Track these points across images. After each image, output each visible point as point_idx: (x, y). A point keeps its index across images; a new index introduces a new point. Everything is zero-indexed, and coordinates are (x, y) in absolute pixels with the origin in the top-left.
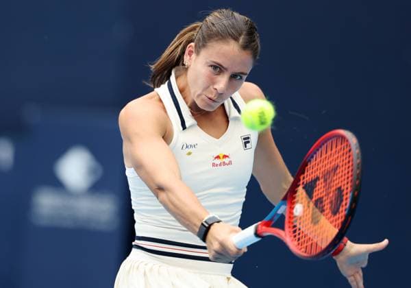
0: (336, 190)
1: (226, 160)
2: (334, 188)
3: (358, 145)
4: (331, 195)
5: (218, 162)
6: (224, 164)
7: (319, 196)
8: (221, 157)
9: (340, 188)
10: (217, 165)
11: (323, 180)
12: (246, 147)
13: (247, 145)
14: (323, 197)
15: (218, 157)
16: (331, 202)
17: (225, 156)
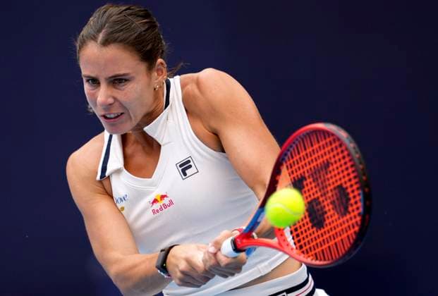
0: (335, 188)
1: (166, 201)
2: (332, 187)
3: (350, 138)
4: (330, 194)
5: (157, 206)
6: (165, 206)
7: (312, 197)
8: (159, 199)
9: (340, 186)
10: (157, 211)
11: (311, 180)
12: (185, 174)
13: (187, 172)
14: (318, 198)
15: (155, 201)
16: (333, 203)
17: (163, 197)
